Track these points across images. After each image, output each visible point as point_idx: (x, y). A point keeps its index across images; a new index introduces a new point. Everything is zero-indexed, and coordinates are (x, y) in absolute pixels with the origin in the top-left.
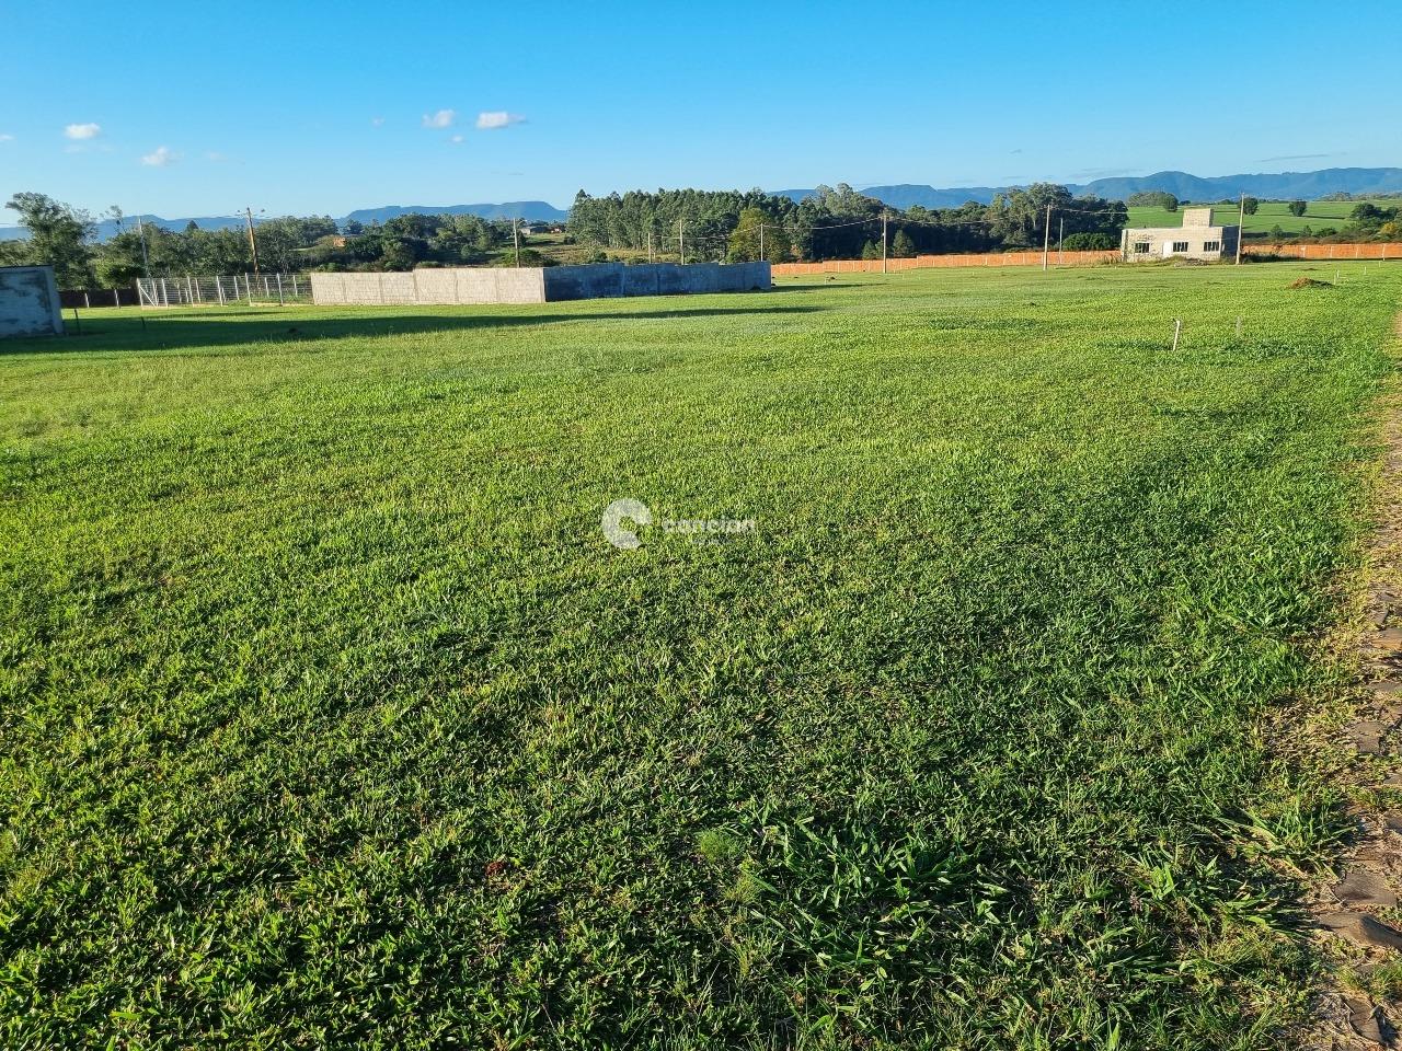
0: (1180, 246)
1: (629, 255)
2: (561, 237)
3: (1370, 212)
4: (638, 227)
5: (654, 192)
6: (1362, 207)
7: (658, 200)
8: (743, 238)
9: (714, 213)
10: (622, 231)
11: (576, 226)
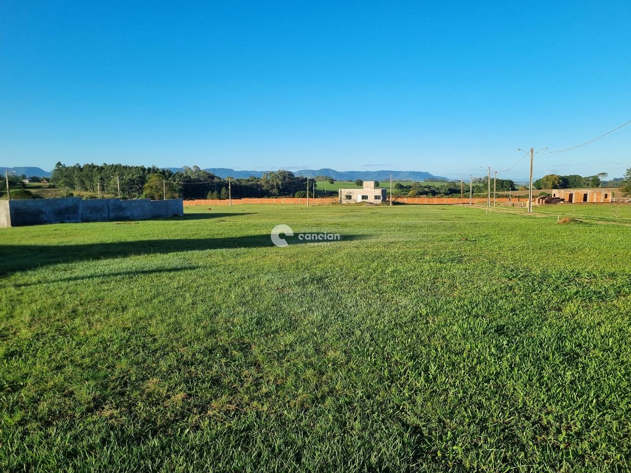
0: (364, 197)
1: (86, 194)
2: (48, 184)
3: (401, 187)
4: (92, 181)
5: (100, 164)
6: (398, 184)
7: (102, 168)
8: (151, 188)
9: (133, 176)
10: (83, 182)
11: (56, 179)
